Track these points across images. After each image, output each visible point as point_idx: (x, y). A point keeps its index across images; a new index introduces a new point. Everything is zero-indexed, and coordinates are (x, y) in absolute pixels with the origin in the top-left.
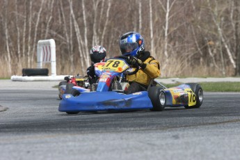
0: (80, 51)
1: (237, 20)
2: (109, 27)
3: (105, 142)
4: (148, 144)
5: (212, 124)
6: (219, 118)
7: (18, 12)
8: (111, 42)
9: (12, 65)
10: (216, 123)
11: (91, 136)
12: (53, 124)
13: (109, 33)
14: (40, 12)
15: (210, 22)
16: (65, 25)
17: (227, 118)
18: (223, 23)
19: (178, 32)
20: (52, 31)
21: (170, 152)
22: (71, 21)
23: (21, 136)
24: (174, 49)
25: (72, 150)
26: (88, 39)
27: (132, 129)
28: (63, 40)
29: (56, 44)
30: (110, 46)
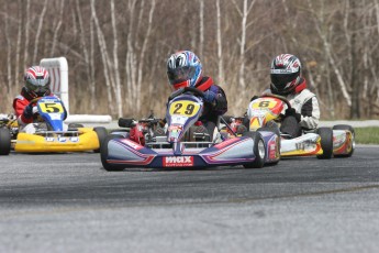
0: (107, 77)
1: (354, 29)
2: (153, 40)
3: (147, 221)
4: (216, 225)
5: (317, 193)
6: (327, 185)
7: (9, 14)
8: (155, 63)
10: (322, 193)
11: (125, 211)
13: (152, 49)
14: (43, 14)
15: (311, 32)
16: (82, 34)
17: (339, 185)
18: (331, 34)
19: (261, 48)
20: (61, 44)
21: (251, 238)
22: (92, 28)
24: (256, 75)
25: (96, 234)
26: (119, 57)
27: (191, 200)
28: (79, 59)
29: (69, 65)
30: (153, 69)
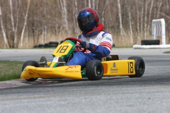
9: (134, 38)
12: (165, 79)
20: (162, 13)
23: (143, 88)
28: (169, 20)
